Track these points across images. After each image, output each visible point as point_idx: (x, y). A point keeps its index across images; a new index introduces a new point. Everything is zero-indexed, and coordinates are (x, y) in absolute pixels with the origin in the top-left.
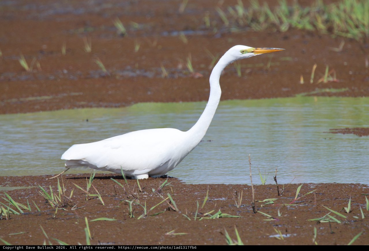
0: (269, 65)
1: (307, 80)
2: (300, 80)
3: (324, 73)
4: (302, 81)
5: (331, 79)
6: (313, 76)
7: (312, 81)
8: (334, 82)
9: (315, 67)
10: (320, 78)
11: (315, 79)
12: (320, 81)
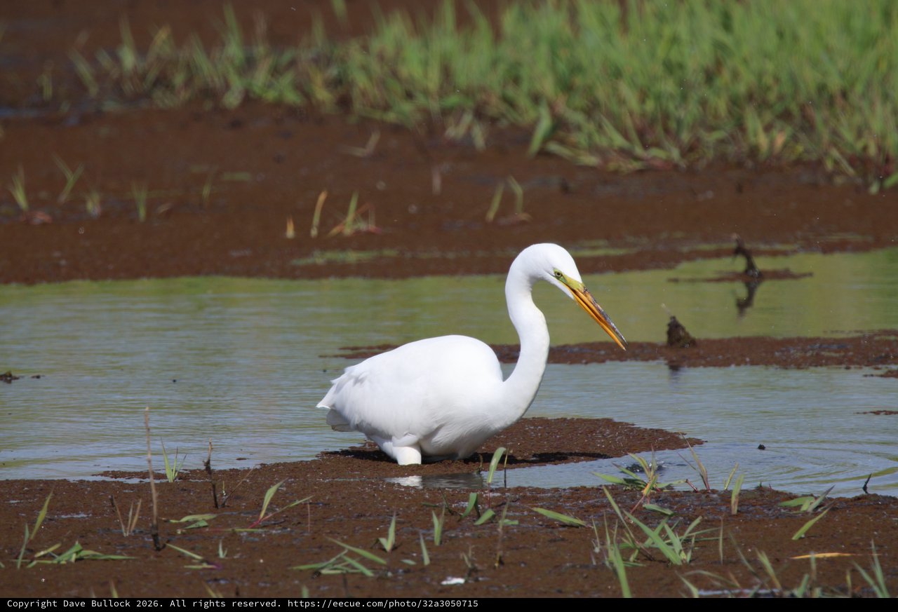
0: (206, 191)
1: (303, 228)
2: (285, 229)
3: (345, 212)
4: (290, 232)
5: (363, 226)
6: (316, 220)
7: (314, 232)
8: (369, 233)
9: (322, 197)
10: (336, 224)
11: (323, 225)
12: (335, 231)
